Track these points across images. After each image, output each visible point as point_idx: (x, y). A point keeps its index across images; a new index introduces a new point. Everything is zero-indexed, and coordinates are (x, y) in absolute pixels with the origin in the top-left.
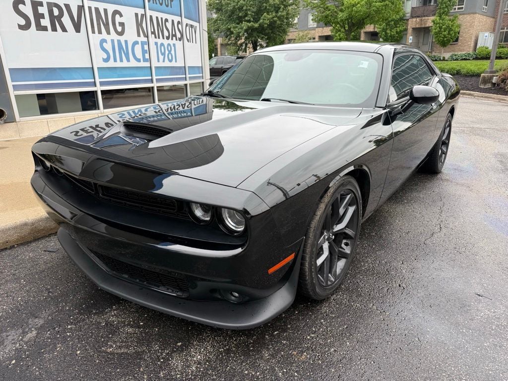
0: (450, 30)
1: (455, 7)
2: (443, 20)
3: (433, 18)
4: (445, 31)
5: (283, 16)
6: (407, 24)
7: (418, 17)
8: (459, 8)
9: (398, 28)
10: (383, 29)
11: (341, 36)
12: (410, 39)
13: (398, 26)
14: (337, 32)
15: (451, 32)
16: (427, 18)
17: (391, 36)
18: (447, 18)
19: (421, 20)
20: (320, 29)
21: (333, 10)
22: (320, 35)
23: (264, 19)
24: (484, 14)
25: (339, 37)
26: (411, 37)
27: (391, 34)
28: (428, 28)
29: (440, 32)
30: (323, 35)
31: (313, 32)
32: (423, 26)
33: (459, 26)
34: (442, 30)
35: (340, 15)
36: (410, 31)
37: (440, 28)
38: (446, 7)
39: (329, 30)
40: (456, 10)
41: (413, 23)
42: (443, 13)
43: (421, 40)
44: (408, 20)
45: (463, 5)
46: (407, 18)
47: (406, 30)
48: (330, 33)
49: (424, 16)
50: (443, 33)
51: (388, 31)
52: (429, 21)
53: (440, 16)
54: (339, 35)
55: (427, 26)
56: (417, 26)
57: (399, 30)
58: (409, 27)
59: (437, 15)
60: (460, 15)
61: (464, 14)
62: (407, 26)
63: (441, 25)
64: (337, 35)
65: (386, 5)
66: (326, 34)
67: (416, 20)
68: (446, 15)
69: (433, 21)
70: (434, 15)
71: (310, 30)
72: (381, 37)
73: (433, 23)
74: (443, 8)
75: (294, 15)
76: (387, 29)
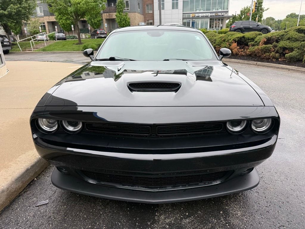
0: (126, 21)
1: (125, 8)
2: (121, 15)
3: (115, 14)
4: (123, 21)
5: (26, 7)
6: (102, 16)
7: (107, 13)
8: (127, 9)
9: (98, 19)
10: (89, 19)
11: (63, 22)
12: (106, 25)
13: (97, 17)
14: (60, 20)
15: (127, 22)
16: (112, 13)
17: (94, 23)
18: (123, 14)
19: (109, 15)
20: (47, 17)
21: (63, 5)
22: (48, 21)
23: (11, 9)
24: (139, 13)
25: (62, 23)
26: (106, 24)
27: (94, 22)
28: (114, 19)
29: (121, 22)
30: (50, 21)
31: (42, 19)
32: (111, 18)
33: (129, 19)
34: (122, 20)
35: (69, 9)
36: (104, 20)
37: (121, 19)
38: (121, 8)
39: (54, 18)
40: (126, 10)
41: (105, 16)
42: (120, 11)
43: (111, 26)
44: (102, 14)
45: (129, 7)
46: (101, 13)
47: (102, 20)
48: (55, 20)
49: (110, 12)
50: (123, 22)
51: (93, 20)
52: (114, 15)
53: (119, 13)
54: (62, 21)
55: (113, 18)
56: (108, 18)
57: (98, 20)
58: (103, 18)
59: (117, 12)
60: (129, 13)
61: (130, 12)
62: (102, 18)
63: (121, 18)
64: (61, 21)
65: (97, 4)
66: (52, 21)
67: (107, 15)
68: (122, 12)
69: (116, 16)
70: (115, 12)
71: (40, 18)
72: (89, 23)
73: (116, 17)
74: (120, 8)
75: (34, 7)
76: (91, 19)
